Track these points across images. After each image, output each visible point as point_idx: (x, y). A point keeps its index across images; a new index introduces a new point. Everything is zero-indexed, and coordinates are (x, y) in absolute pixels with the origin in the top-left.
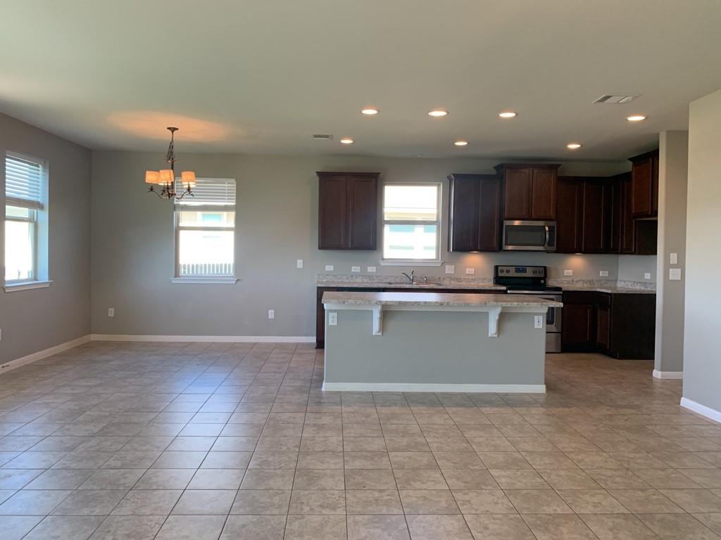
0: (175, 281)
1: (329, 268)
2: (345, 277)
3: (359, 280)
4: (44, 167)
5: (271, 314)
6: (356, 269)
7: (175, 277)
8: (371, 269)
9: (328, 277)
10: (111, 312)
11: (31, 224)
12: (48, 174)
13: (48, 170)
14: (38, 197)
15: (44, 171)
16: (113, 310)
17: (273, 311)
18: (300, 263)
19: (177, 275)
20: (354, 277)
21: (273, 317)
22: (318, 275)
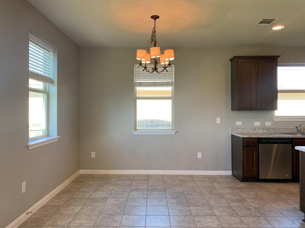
0: (135, 133)
1: (239, 123)
2: (250, 130)
3: (260, 131)
4: (54, 52)
5: (199, 155)
6: (257, 124)
7: (135, 130)
8: (268, 124)
9: (238, 129)
10: (93, 155)
11: (44, 94)
12: (56, 58)
13: (56, 55)
14: (49, 74)
15: (54, 56)
16: (94, 153)
17: (201, 153)
18: (218, 120)
19: (135, 129)
20: (256, 129)
21: (201, 157)
22: (232, 128)
